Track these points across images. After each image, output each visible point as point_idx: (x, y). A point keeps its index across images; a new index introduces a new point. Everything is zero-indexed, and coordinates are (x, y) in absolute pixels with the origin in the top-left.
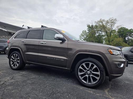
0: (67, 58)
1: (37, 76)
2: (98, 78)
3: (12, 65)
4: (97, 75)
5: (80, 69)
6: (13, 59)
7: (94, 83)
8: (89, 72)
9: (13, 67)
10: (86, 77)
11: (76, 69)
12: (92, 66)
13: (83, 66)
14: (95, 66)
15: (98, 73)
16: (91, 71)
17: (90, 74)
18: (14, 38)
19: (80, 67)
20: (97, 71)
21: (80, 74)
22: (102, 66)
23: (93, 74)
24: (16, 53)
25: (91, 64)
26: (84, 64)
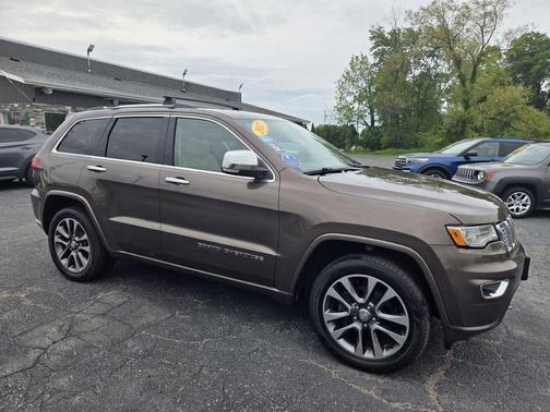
0: (277, 250)
1: (164, 315)
2: (401, 339)
3: (64, 262)
4: (399, 329)
5: (331, 299)
6: (63, 238)
7: (386, 353)
8: (365, 313)
9: (70, 269)
10: (354, 329)
11: (314, 300)
12: (380, 289)
13: (340, 289)
14: (391, 293)
15: (403, 320)
16: (372, 311)
17: (369, 321)
18: (54, 150)
19: (332, 292)
20: (400, 312)
21: (329, 315)
22: (418, 294)
23: (383, 322)
24: (73, 216)
25: (372, 281)
26: (345, 281)
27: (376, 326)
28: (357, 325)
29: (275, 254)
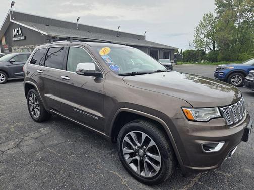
0: (103, 115)
1: (62, 141)
2: (157, 168)
3: (33, 113)
4: (157, 163)
5: (126, 142)
6: (32, 102)
7: (151, 175)
8: (141, 151)
9: (34, 116)
10: (136, 160)
11: (119, 142)
12: (147, 141)
14: (152, 143)
15: (158, 158)
16: (144, 151)
17: (143, 156)
19: (126, 139)
20: (157, 154)
21: (125, 150)
22: (166, 145)
23: (150, 159)
25: (144, 135)
26: (132, 133)
27: (147, 160)
28: (137, 158)
29: (102, 116)
